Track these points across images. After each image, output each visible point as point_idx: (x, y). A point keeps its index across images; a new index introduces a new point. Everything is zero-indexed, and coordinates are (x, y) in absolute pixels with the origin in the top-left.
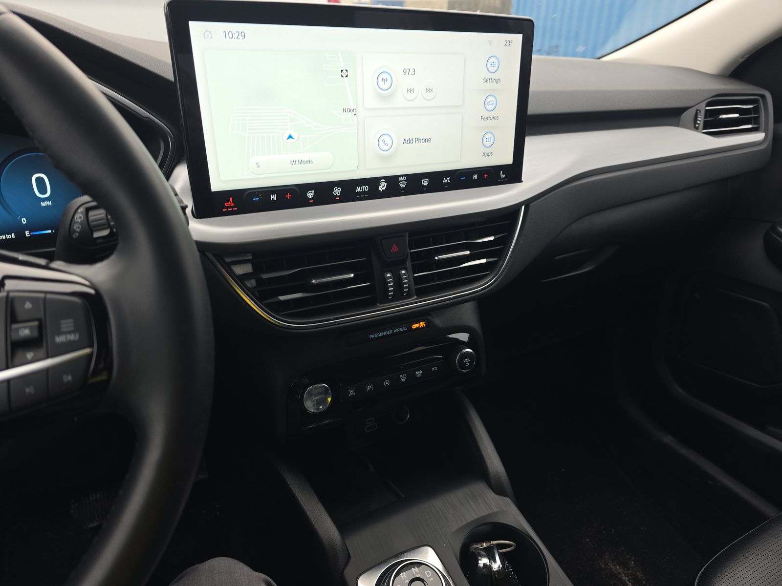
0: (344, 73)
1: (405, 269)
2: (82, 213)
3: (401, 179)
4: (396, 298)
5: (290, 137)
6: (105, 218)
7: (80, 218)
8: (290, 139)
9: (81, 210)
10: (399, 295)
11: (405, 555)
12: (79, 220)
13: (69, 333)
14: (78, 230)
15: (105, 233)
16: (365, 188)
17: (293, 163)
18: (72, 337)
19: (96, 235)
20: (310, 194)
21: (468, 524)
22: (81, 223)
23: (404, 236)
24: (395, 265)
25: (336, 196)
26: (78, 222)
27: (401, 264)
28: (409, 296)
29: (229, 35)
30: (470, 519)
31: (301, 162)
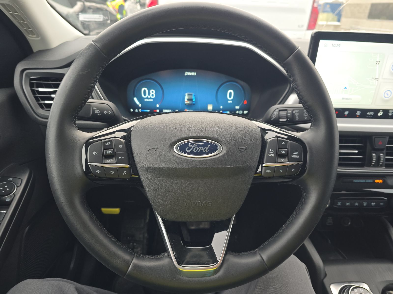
0: (378, 63)
1: (383, 153)
2: (277, 111)
3: (390, 111)
4: (375, 166)
5: (346, 88)
6: (286, 114)
7: (276, 113)
8: (345, 89)
9: (277, 110)
10: (377, 164)
11: (353, 283)
12: (276, 114)
13: (296, 155)
14: (274, 117)
15: (285, 120)
16: (372, 113)
17: (343, 99)
18: (297, 157)
19: (281, 120)
20: (346, 113)
21: (387, 281)
22: (276, 115)
23: (386, 138)
24: (378, 151)
25: (357, 115)
26: (275, 115)
27: (381, 150)
28: (381, 166)
29: (334, 45)
30: (388, 279)
31: (346, 99)
